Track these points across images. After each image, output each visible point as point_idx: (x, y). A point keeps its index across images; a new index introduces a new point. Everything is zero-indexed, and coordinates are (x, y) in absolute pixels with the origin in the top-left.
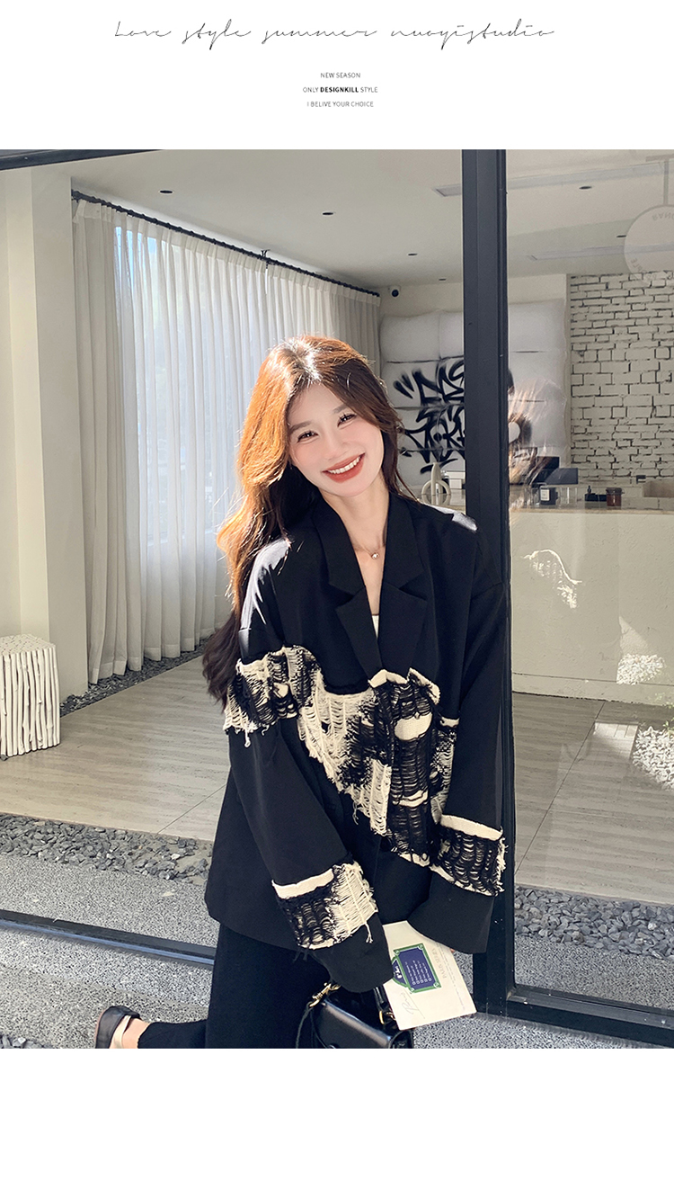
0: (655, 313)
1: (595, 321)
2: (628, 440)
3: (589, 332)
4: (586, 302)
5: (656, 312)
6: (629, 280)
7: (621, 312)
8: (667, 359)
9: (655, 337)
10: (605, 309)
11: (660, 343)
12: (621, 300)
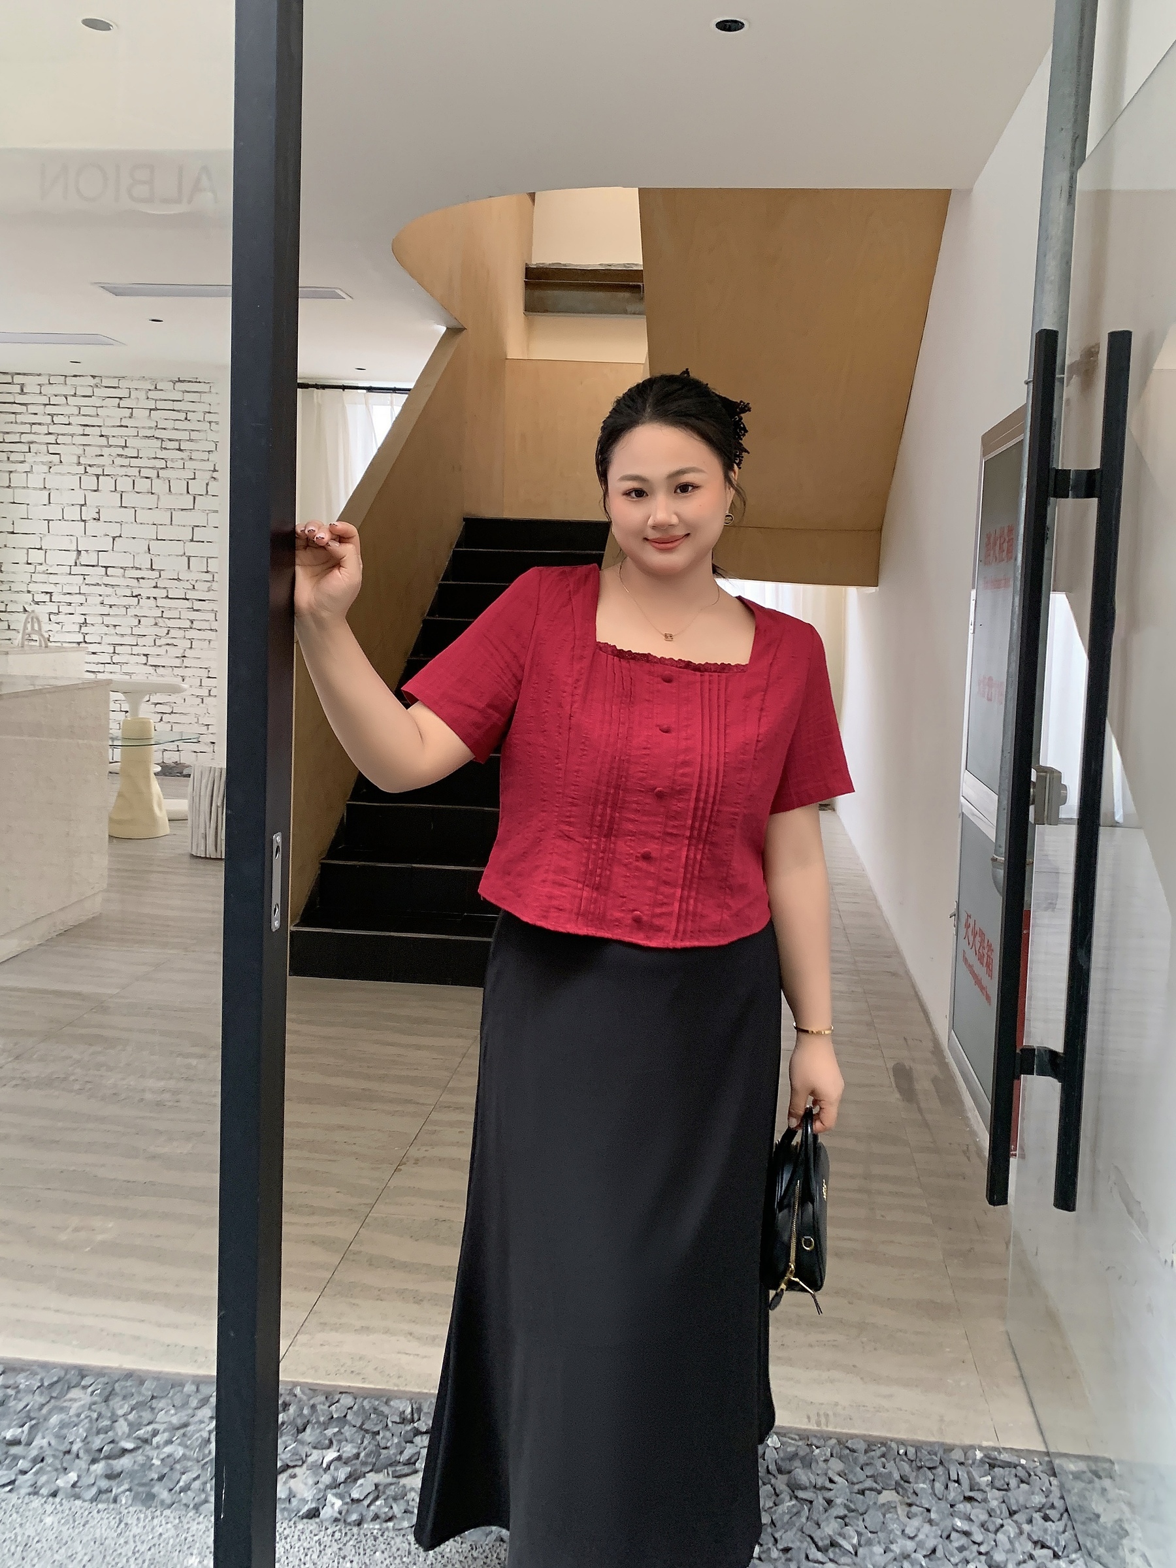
0: (80, 430)
1: (8, 433)
2: (47, 593)
5: (82, 428)
6: (50, 384)
7: (40, 424)
8: (95, 491)
9: (80, 461)
10: (20, 418)
11: (86, 468)
12: (39, 409)
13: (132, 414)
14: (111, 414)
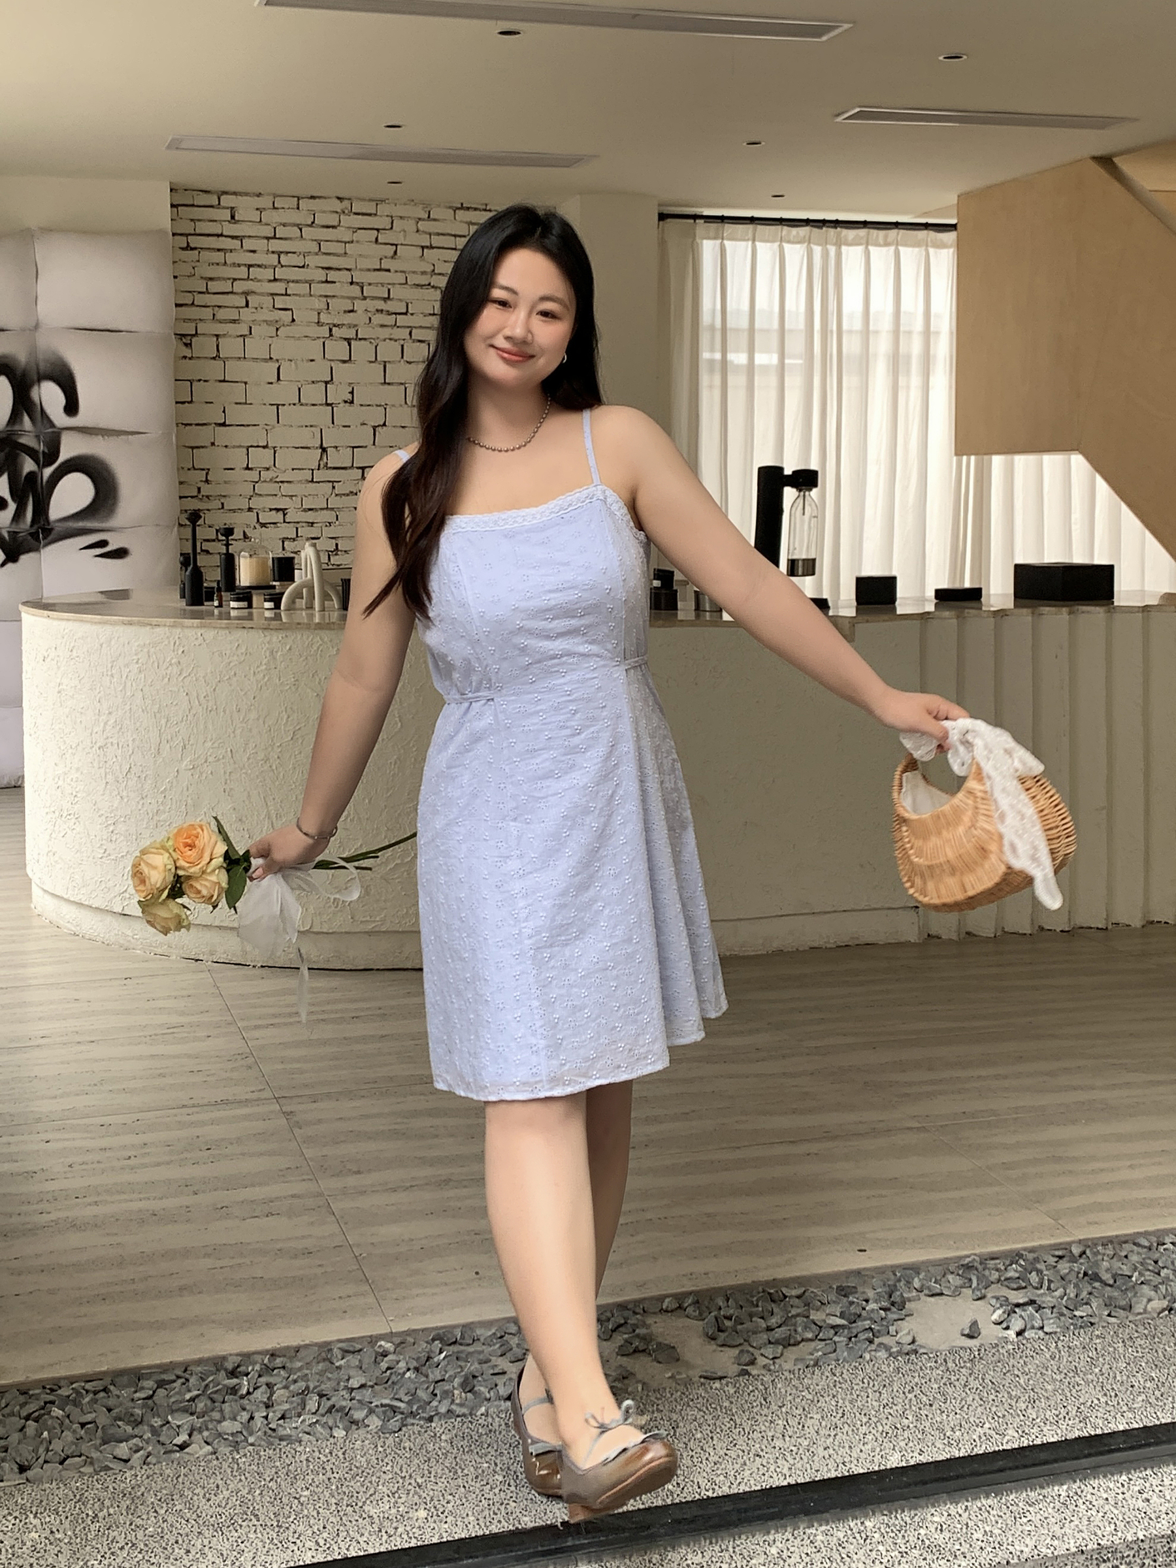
0: (321, 275)
1: (211, 279)
2: (278, 510)
3: (200, 299)
4: (194, 241)
5: (323, 272)
6: (274, 208)
7: (259, 266)
8: (344, 362)
9: (322, 320)
10: (231, 258)
11: (331, 330)
12: (261, 245)
13: (395, 252)
14: (365, 253)
